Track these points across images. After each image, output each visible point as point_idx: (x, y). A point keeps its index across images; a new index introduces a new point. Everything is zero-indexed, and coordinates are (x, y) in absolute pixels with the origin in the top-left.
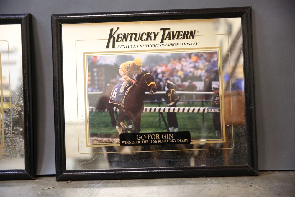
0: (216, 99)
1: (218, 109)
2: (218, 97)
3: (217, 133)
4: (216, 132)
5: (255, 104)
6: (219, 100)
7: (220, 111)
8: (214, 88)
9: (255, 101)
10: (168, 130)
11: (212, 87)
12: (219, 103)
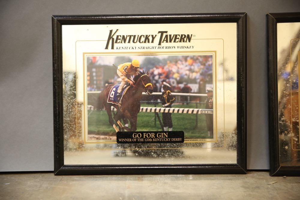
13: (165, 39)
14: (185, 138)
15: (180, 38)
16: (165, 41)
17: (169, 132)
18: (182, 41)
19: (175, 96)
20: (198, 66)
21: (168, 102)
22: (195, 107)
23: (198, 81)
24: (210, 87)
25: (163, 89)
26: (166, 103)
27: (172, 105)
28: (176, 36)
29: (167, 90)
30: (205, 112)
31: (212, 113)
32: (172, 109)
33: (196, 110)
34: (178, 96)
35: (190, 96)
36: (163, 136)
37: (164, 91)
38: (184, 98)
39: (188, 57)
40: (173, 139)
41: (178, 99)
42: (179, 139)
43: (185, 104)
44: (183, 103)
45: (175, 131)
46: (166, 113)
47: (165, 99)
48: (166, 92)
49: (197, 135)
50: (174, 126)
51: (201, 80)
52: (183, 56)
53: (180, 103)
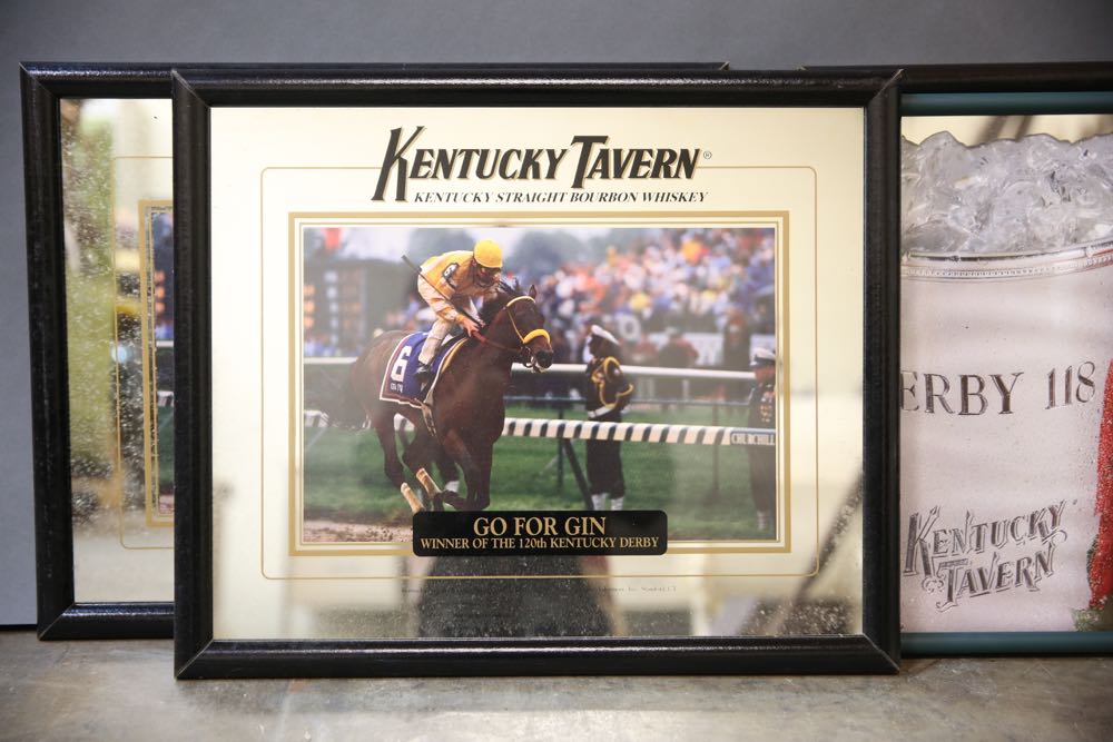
10: (590, 503)
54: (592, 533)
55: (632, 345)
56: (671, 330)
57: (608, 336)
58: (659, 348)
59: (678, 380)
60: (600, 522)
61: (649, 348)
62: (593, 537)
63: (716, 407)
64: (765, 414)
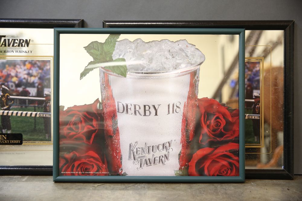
0: (257, 107)
1: (258, 116)
2: (259, 104)
3: (256, 139)
4: (256, 137)
5: (293, 113)
6: (259, 108)
7: (260, 118)
8: (255, 96)
9: (293, 110)
11: (254, 96)
12: (259, 110)
13: (4, 44)
14: (23, 140)
15: (18, 42)
16: (4, 46)
17: (8, 135)
18: (20, 46)
19: (13, 99)
20: (37, 70)
21: (7, 105)
22: (33, 110)
23: (36, 85)
24: (48, 91)
25: (2, 92)
26: (4, 106)
27: (11, 108)
28: (15, 40)
29: (6, 94)
30: (43, 115)
31: (50, 117)
32: (11, 112)
33: (34, 113)
34: (17, 99)
35: (29, 100)
36: (2, 138)
37: (3, 95)
38: (23, 102)
39: (26, 61)
40: (11, 141)
41: (16, 102)
42: (17, 141)
43: (24, 107)
44: (22, 107)
45: (14, 133)
46: (5, 116)
47: (4, 102)
48: (5, 95)
49: (35, 137)
50: (12, 129)
51: (39, 84)
52: (21, 60)
53: (18, 106)
54: (3, 139)
55: (13, 90)
56: (23, 87)
57: (6, 88)
58: (20, 91)
59: (25, 100)
60: (5, 136)
61: (17, 91)
62: (3, 140)
63: (35, 107)
64: (48, 109)
